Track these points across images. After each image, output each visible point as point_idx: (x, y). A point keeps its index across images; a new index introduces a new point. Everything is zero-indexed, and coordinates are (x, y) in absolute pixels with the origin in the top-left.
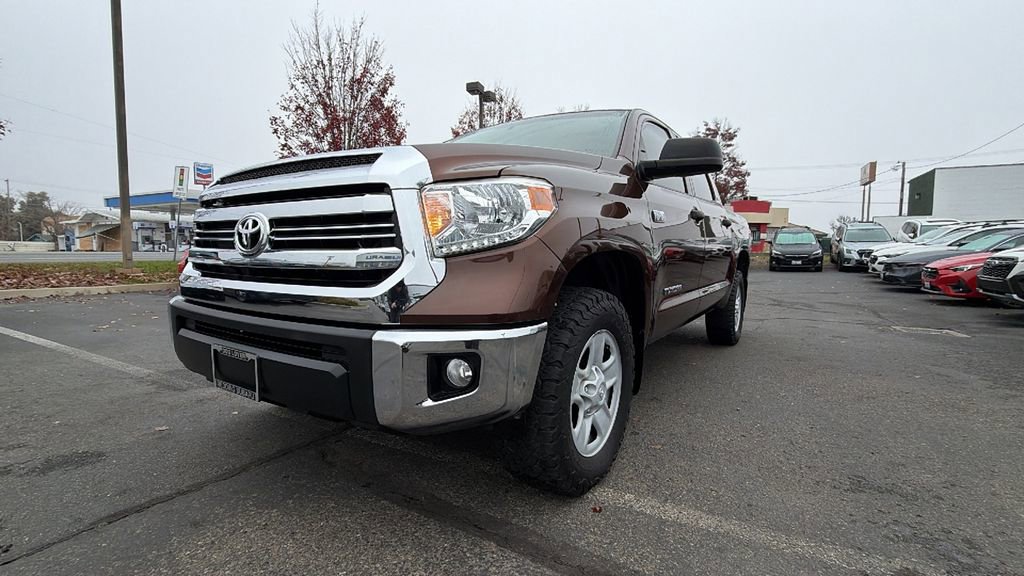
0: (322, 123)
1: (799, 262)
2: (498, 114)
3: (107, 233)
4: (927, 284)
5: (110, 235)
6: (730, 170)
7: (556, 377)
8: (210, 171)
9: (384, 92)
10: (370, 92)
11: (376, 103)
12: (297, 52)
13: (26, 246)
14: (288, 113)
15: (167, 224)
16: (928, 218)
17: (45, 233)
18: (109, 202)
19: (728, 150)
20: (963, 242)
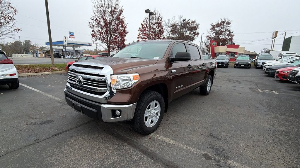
0: (103, 24)
1: (243, 66)
2: (155, 19)
3: (46, 52)
4: (276, 76)
5: (48, 53)
6: (228, 34)
7: (140, 113)
8: (73, 34)
9: (120, 14)
10: (116, 14)
11: (118, 18)
12: (95, 3)
13: (26, 55)
14: (93, 21)
15: (62, 50)
16: (287, 52)
17: (30, 52)
18: (47, 44)
19: (228, 28)
20: (293, 62)
